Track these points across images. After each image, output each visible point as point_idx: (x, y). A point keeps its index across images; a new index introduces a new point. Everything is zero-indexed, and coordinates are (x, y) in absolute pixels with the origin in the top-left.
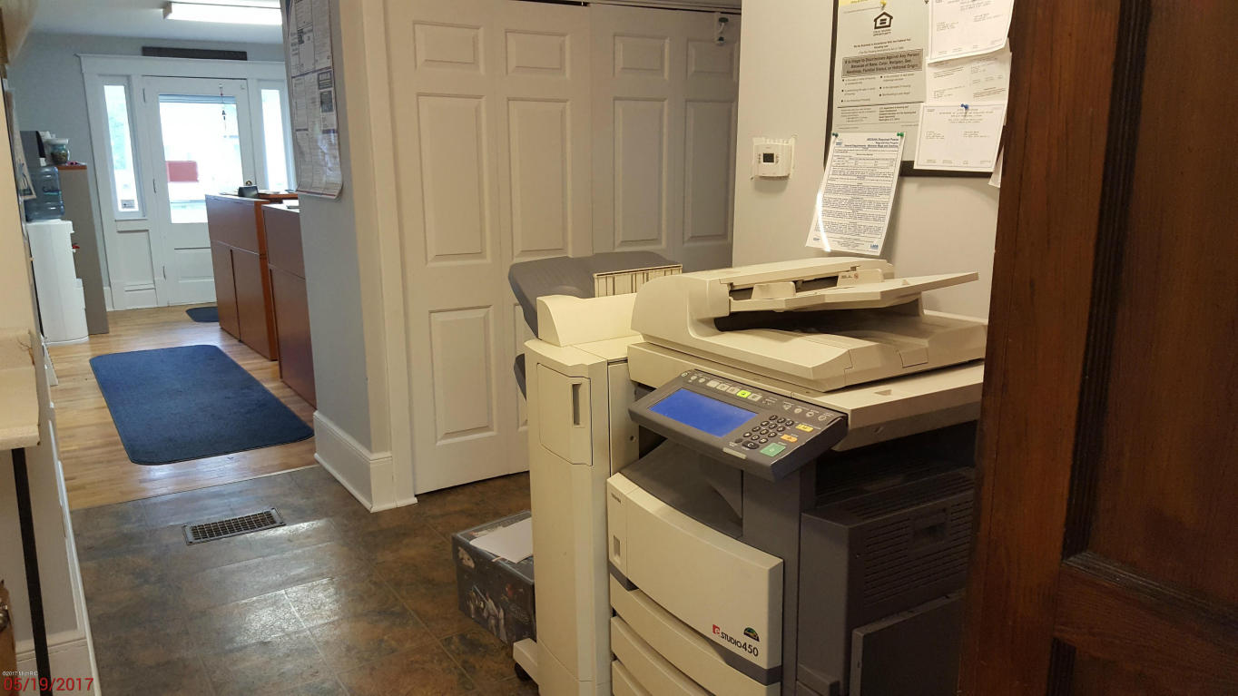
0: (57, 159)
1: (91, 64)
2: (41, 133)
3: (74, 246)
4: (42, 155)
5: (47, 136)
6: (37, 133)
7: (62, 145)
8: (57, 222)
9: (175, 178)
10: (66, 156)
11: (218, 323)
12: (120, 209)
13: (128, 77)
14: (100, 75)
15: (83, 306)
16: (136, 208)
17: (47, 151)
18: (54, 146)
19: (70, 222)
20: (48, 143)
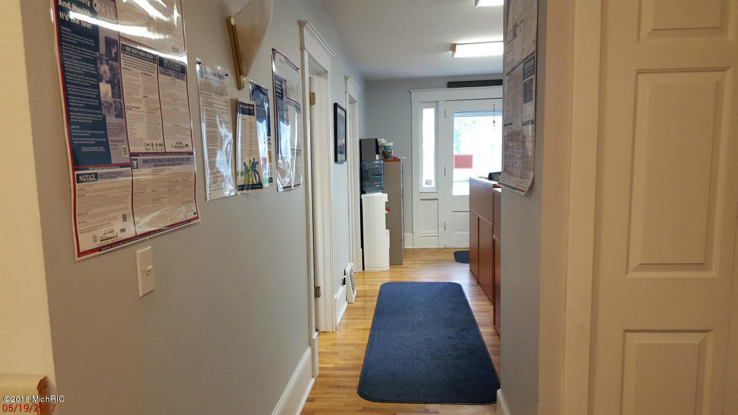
0: (386, 156)
1: (417, 96)
2: (379, 140)
3: (387, 209)
4: (377, 153)
5: (382, 141)
6: (376, 139)
7: (389, 147)
8: (379, 194)
9: (457, 166)
10: (390, 153)
11: (468, 265)
12: (424, 185)
13: (437, 102)
14: (421, 102)
15: (388, 246)
16: (433, 185)
17: (380, 151)
18: (385, 147)
19: (387, 195)
20: (382, 145)
